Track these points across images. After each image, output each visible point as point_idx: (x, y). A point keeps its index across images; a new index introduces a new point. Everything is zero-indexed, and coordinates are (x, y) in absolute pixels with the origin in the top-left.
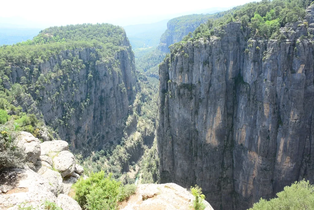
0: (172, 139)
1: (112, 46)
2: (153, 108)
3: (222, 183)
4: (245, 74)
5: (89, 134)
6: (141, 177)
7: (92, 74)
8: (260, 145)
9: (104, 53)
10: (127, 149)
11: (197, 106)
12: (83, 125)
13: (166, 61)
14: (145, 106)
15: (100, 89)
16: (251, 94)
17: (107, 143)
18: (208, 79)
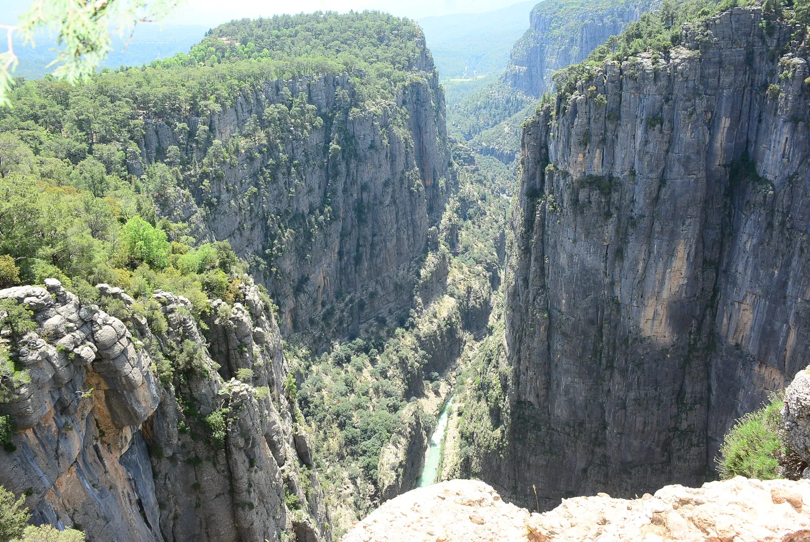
0: (548, 321)
1: (389, 70)
2: (488, 235)
3: (675, 444)
4: (764, 153)
5: (328, 295)
6: (456, 414)
7: (338, 143)
8: (794, 351)
9: (371, 89)
10: (420, 338)
11: (622, 237)
12: (314, 272)
13: (542, 113)
14: (467, 229)
15: (359, 182)
16: (778, 211)
17: (372, 321)
18: (657, 166)
